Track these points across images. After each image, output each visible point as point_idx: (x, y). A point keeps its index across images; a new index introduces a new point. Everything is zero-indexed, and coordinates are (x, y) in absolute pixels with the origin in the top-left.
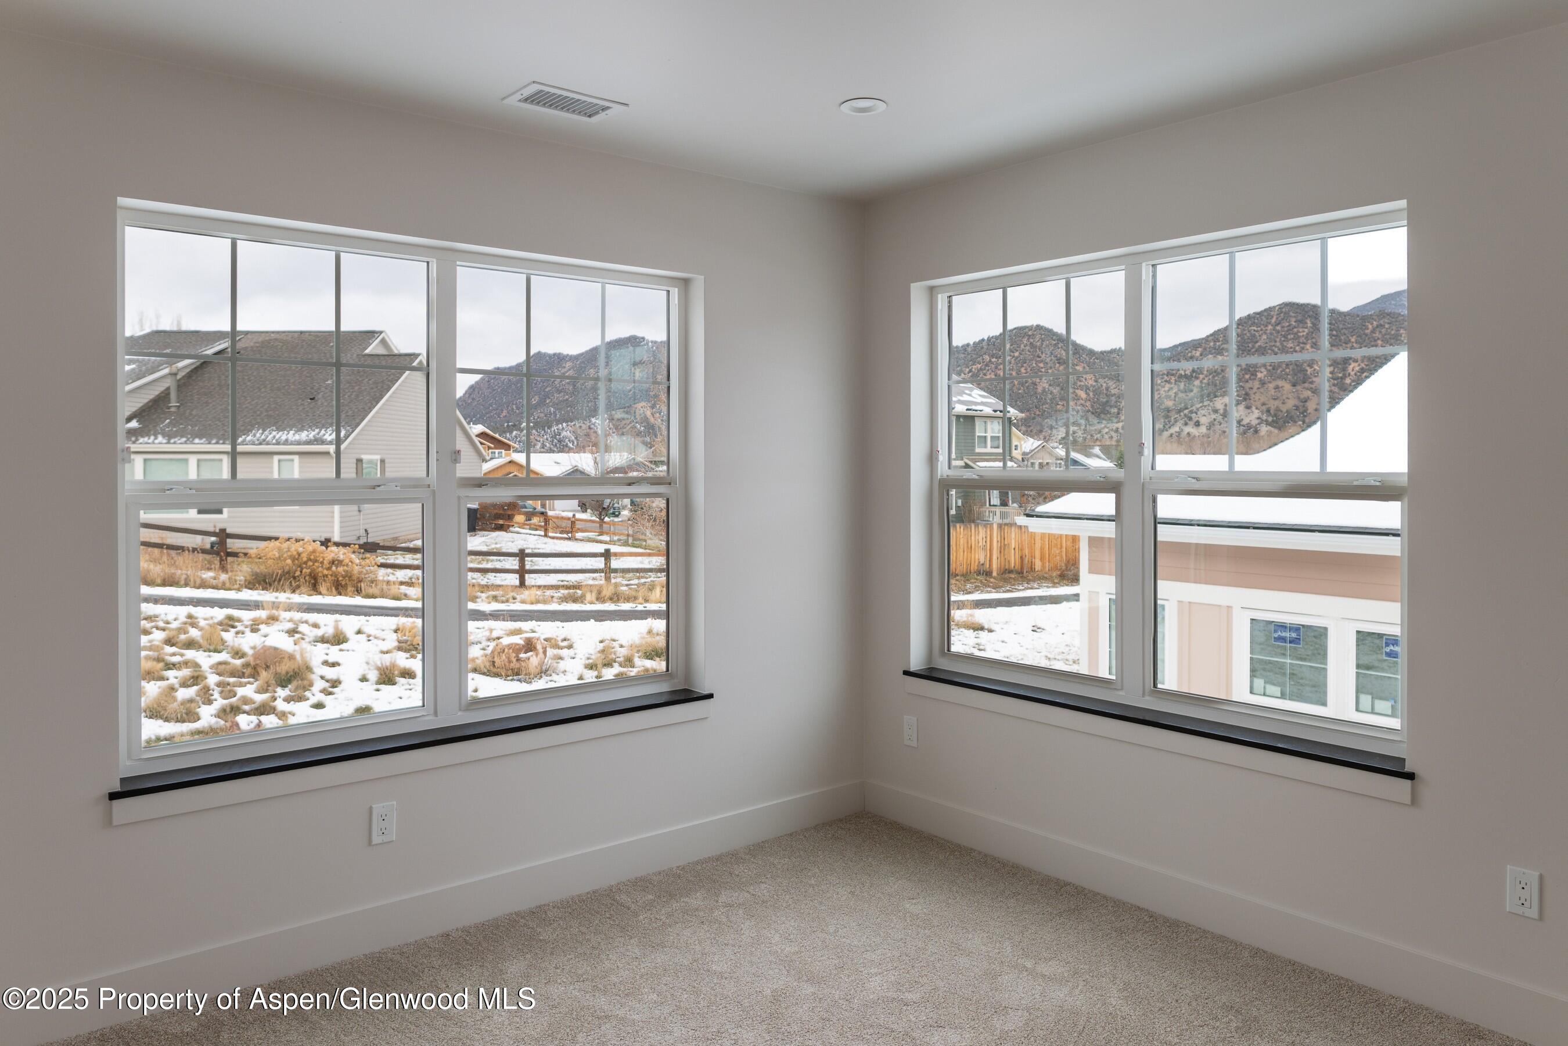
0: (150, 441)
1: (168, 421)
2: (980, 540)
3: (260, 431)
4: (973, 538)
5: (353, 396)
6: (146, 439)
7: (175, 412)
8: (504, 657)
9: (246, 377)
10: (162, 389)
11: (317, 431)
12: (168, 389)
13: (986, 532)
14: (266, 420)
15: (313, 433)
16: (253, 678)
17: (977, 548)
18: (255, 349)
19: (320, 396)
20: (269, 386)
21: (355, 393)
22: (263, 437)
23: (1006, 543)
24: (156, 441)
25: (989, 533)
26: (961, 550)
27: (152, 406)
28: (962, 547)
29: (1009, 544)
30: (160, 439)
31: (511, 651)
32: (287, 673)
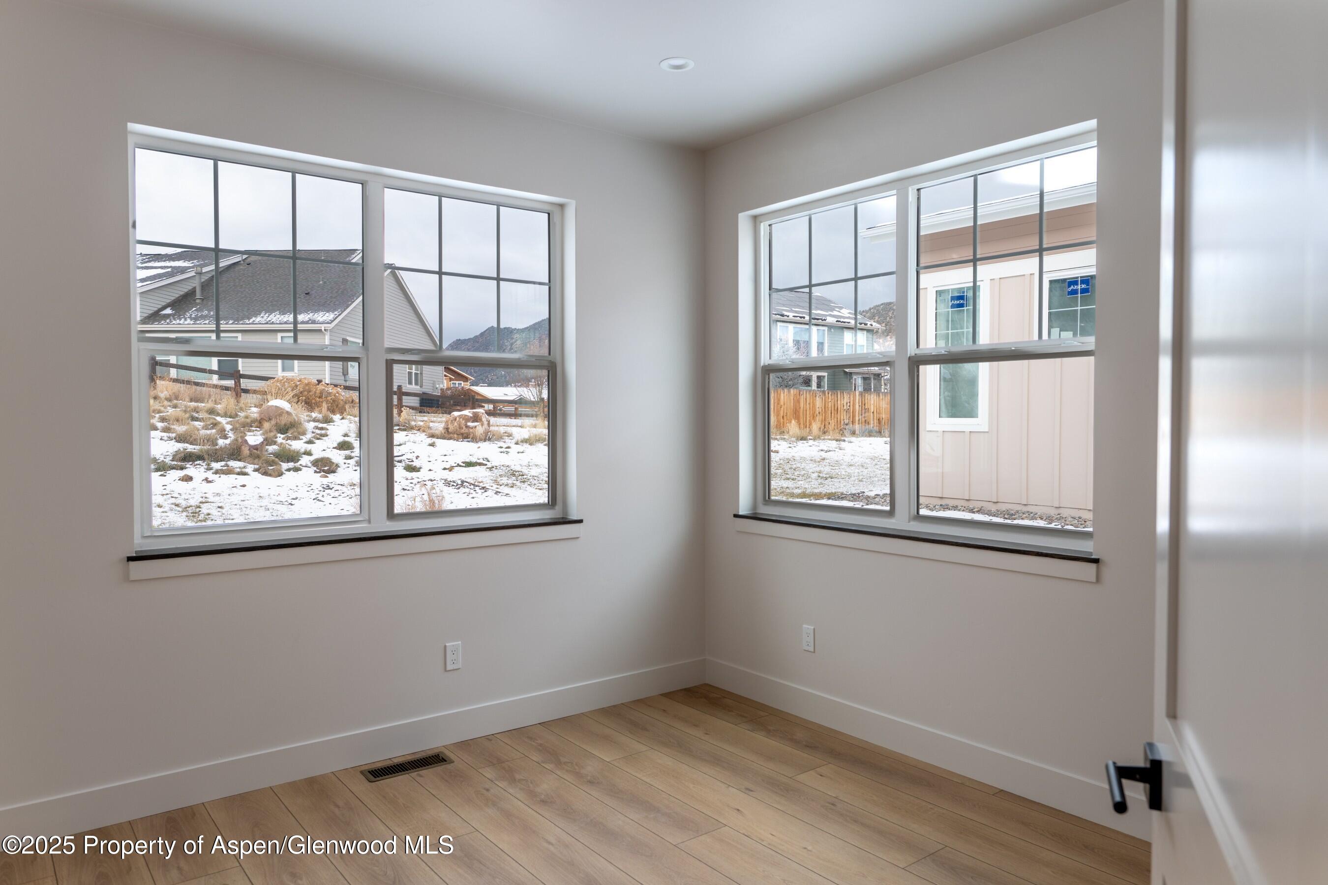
0: (181, 322)
1: (194, 309)
2: (845, 404)
3: (267, 315)
4: (839, 402)
5: (339, 292)
6: (178, 321)
7: (199, 303)
8: (456, 424)
9: (256, 280)
10: (190, 288)
11: (311, 314)
12: (195, 288)
13: (849, 398)
14: (271, 308)
15: (309, 316)
16: (259, 428)
17: (842, 411)
18: (262, 261)
19: (313, 292)
20: (273, 286)
21: (341, 290)
22: (269, 319)
23: (866, 407)
24: (186, 323)
25: (852, 399)
26: (829, 412)
27: (182, 299)
28: (830, 409)
29: (868, 409)
30: (189, 321)
31: (461, 419)
32: (285, 425)
